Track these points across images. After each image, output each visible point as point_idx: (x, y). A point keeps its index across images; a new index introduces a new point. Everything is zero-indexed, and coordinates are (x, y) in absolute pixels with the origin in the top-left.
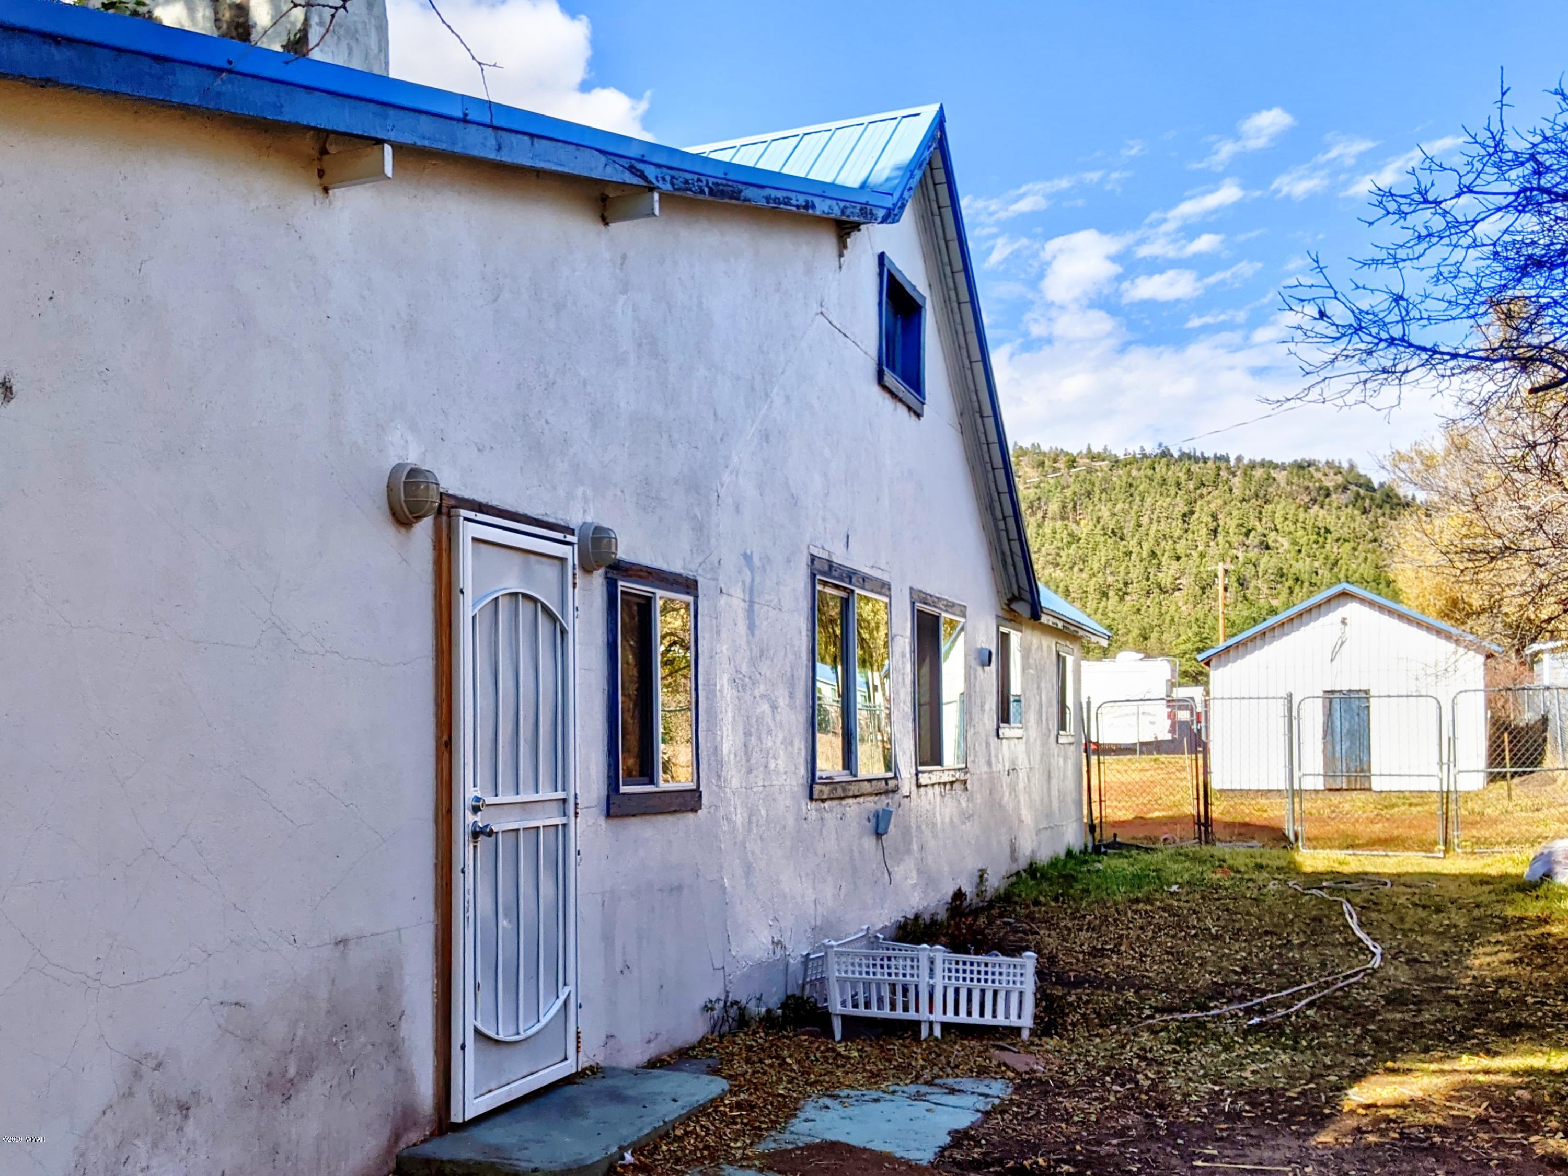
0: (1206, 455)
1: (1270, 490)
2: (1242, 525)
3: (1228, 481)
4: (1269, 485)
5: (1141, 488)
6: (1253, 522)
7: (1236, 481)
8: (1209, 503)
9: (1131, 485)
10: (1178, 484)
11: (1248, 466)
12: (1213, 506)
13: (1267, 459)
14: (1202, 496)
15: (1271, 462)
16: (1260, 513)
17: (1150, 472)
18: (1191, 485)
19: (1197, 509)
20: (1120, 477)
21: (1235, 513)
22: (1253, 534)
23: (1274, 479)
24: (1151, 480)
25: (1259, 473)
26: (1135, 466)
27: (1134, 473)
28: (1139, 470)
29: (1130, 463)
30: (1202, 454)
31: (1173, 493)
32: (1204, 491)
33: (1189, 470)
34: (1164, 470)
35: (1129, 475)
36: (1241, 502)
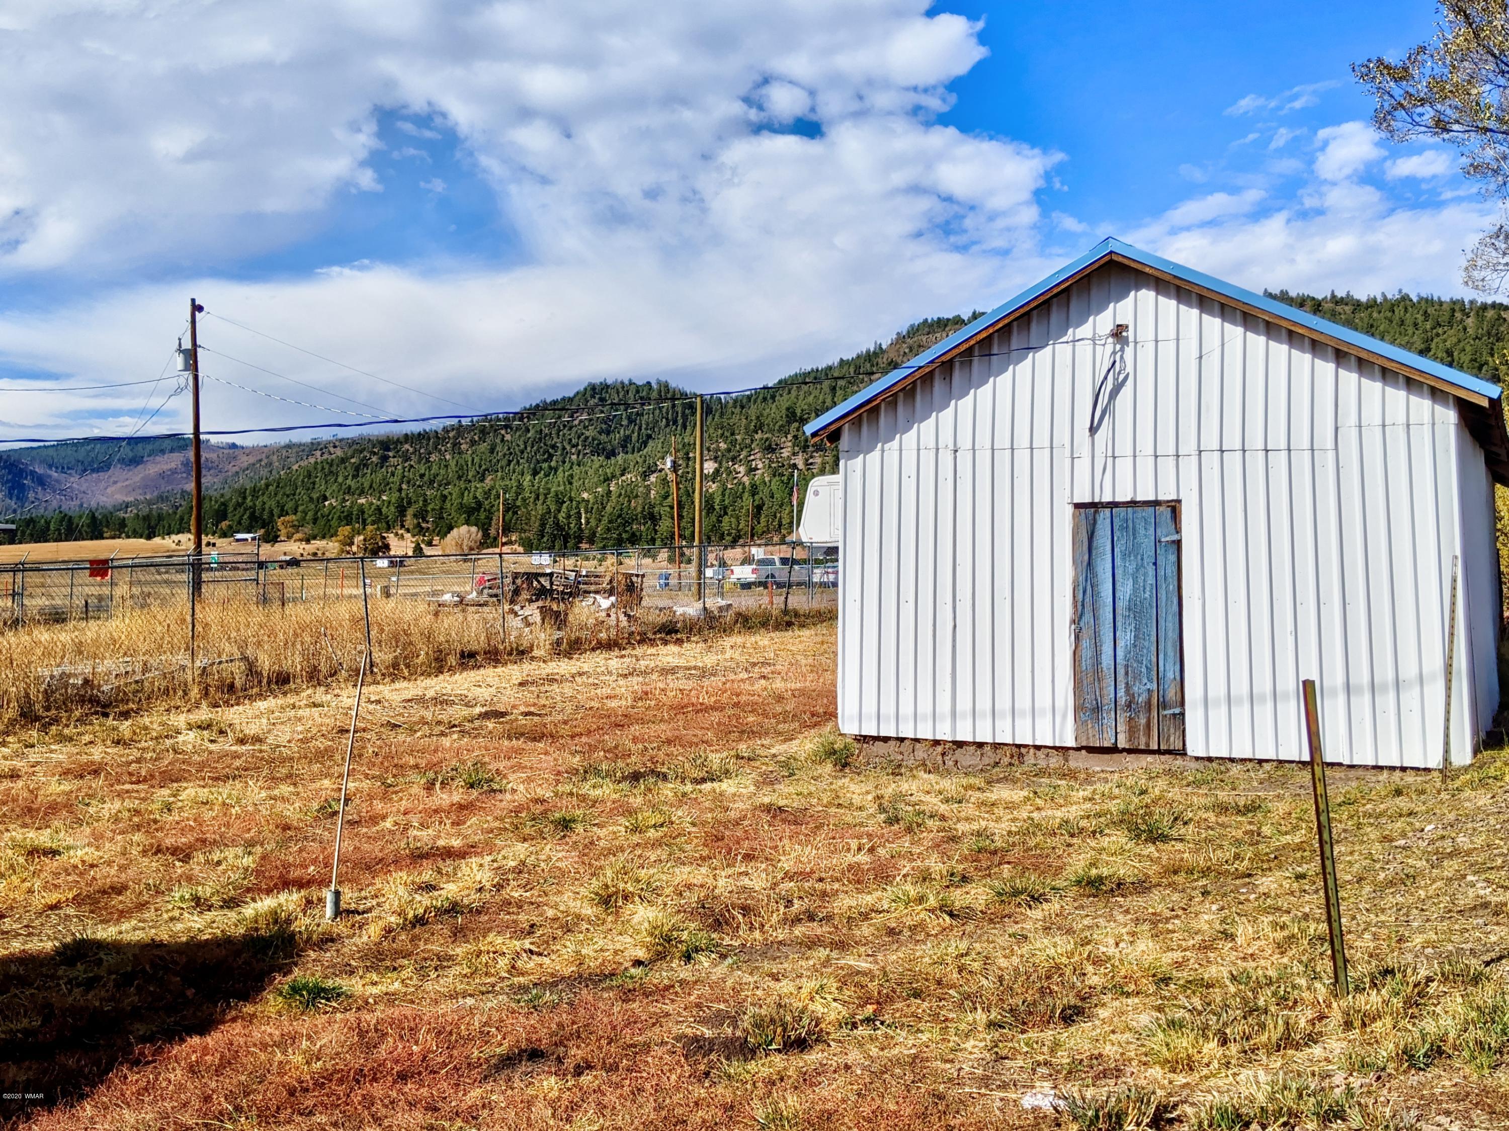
0: (1443, 299)
1: (1502, 329)
2: (1475, 360)
3: (1462, 321)
4: (1501, 325)
5: (1382, 328)
6: (1485, 357)
7: (1470, 322)
8: (1445, 341)
9: (1372, 326)
10: (1416, 325)
11: (1480, 308)
12: (1448, 344)
13: (1498, 302)
14: (1438, 335)
15: (1501, 305)
16: (1492, 349)
17: (1389, 314)
18: (1428, 326)
19: (1433, 346)
20: (1361, 319)
21: (1468, 348)
22: (1485, 368)
23: (1505, 319)
24: (1391, 321)
25: (1490, 314)
26: (1375, 309)
27: (1375, 315)
28: (1380, 312)
29: (1372, 307)
30: (1439, 298)
31: (1410, 332)
32: (1440, 331)
33: (1426, 312)
34: (1402, 313)
35: (1370, 316)
36: (1474, 339)
